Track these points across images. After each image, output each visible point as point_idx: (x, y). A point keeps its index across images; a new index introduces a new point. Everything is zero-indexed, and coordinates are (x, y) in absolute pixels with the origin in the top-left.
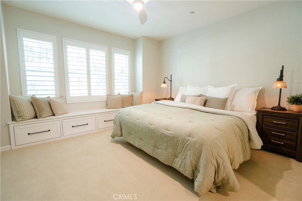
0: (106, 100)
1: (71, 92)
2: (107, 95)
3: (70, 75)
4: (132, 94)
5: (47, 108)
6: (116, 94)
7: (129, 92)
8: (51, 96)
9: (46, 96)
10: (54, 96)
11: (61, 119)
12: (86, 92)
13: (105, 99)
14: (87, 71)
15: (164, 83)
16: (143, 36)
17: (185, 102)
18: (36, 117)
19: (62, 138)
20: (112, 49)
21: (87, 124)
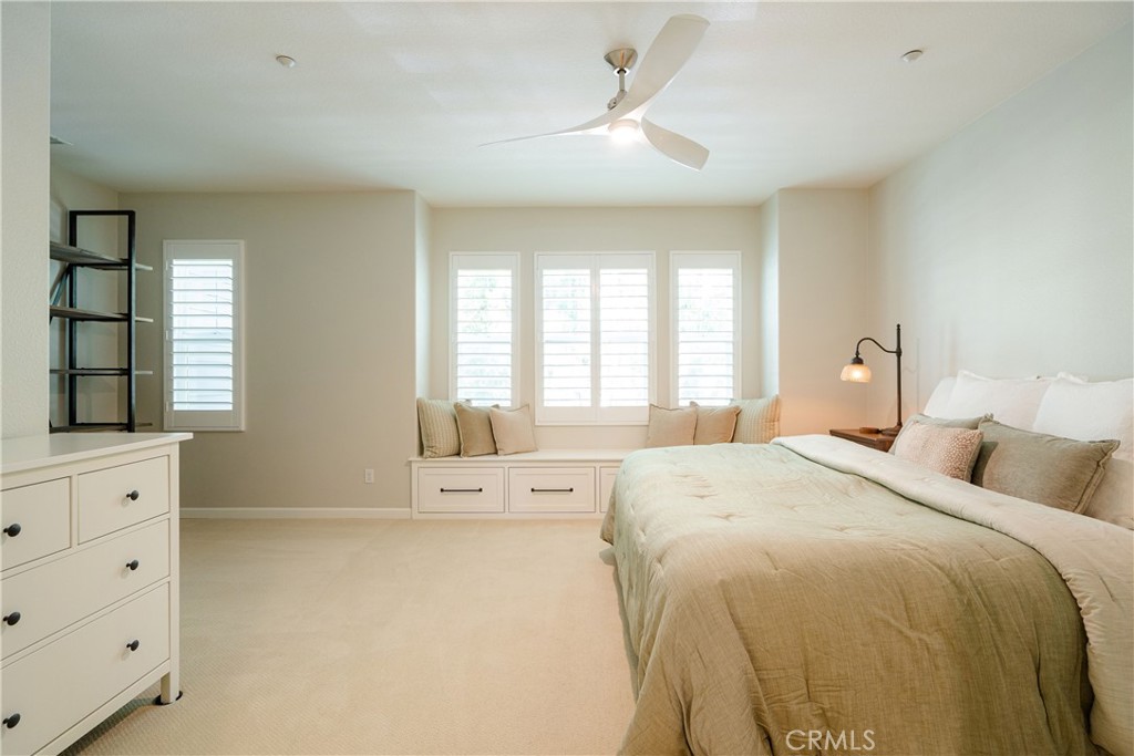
0: (647, 423)
1: (547, 394)
2: (651, 405)
3: (547, 348)
4: (737, 408)
5: (483, 435)
6: (684, 403)
7: (732, 400)
8: (501, 404)
9: (489, 404)
10: (508, 404)
11: (507, 465)
12: (587, 394)
13: (644, 419)
14: (592, 333)
15: (858, 361)
16: (781, 190)
17: (887, 451)
18: (458, 454)
19: (507, 516)
20: (671, 257)
21: (571, 490)
